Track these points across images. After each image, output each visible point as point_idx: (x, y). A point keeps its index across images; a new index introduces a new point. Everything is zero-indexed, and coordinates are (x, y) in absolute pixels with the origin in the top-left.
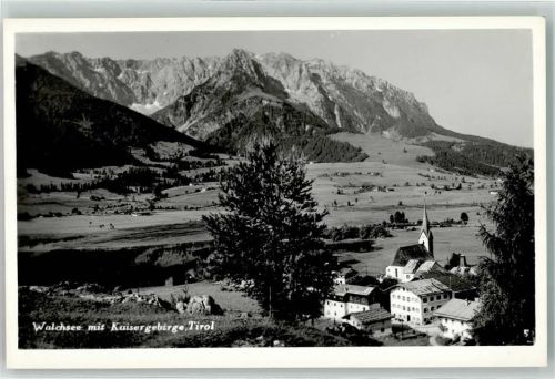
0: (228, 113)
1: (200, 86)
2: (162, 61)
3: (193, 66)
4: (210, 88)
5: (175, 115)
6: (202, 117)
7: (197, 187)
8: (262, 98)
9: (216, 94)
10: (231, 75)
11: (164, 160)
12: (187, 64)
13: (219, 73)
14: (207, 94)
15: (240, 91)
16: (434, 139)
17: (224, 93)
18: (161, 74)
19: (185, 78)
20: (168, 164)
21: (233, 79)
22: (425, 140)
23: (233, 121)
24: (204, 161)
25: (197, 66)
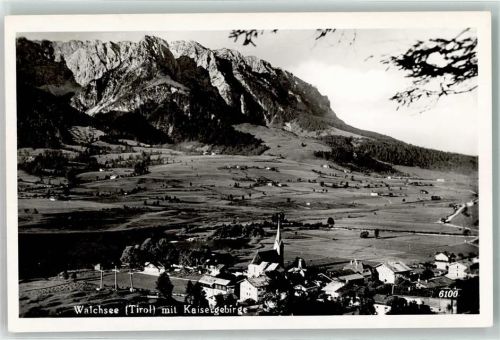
0: (138, 99)
1: (112, 71)
2: (76, 42)
3: (105, 49)
4: (121, 73)
5: (87, 98)
6: (112, 101)
7: (107, 173)
8: (171, 86)
9: (126, 79)
10: (142, 61)
11: (77, 144)
12: (100, 47)
13: (131, 59)
14: (118, 78)
15: (150, 78)
16: (333, 133)
17: (135, 79)
18: (74, 56)
19: (97, 61)
20: (79, 148)
21: (143, 65)
22: (324, 134)
23: (141, 106)
24: (114, 147)
25: (109, 50)
